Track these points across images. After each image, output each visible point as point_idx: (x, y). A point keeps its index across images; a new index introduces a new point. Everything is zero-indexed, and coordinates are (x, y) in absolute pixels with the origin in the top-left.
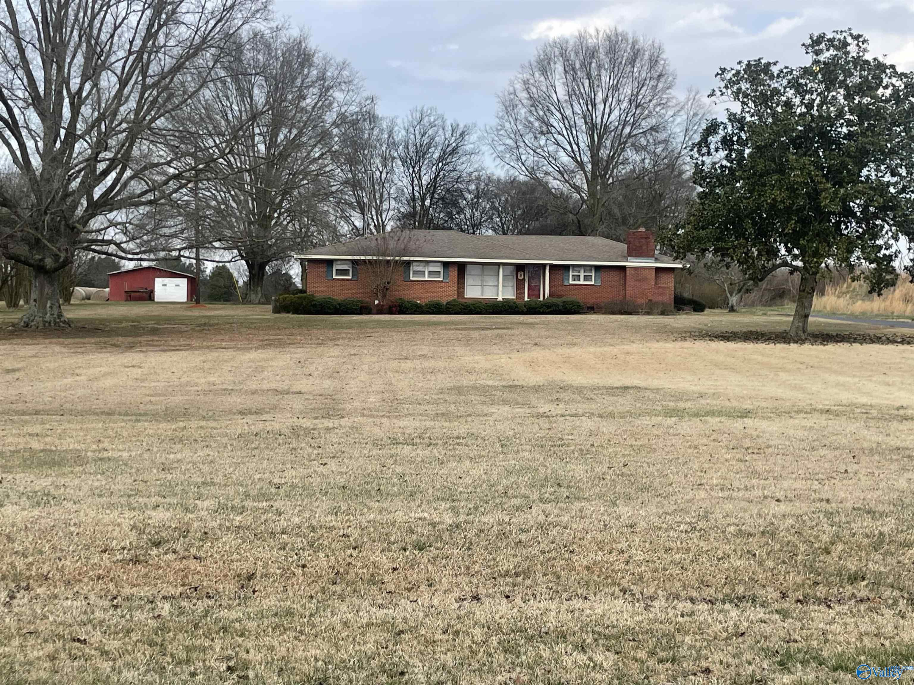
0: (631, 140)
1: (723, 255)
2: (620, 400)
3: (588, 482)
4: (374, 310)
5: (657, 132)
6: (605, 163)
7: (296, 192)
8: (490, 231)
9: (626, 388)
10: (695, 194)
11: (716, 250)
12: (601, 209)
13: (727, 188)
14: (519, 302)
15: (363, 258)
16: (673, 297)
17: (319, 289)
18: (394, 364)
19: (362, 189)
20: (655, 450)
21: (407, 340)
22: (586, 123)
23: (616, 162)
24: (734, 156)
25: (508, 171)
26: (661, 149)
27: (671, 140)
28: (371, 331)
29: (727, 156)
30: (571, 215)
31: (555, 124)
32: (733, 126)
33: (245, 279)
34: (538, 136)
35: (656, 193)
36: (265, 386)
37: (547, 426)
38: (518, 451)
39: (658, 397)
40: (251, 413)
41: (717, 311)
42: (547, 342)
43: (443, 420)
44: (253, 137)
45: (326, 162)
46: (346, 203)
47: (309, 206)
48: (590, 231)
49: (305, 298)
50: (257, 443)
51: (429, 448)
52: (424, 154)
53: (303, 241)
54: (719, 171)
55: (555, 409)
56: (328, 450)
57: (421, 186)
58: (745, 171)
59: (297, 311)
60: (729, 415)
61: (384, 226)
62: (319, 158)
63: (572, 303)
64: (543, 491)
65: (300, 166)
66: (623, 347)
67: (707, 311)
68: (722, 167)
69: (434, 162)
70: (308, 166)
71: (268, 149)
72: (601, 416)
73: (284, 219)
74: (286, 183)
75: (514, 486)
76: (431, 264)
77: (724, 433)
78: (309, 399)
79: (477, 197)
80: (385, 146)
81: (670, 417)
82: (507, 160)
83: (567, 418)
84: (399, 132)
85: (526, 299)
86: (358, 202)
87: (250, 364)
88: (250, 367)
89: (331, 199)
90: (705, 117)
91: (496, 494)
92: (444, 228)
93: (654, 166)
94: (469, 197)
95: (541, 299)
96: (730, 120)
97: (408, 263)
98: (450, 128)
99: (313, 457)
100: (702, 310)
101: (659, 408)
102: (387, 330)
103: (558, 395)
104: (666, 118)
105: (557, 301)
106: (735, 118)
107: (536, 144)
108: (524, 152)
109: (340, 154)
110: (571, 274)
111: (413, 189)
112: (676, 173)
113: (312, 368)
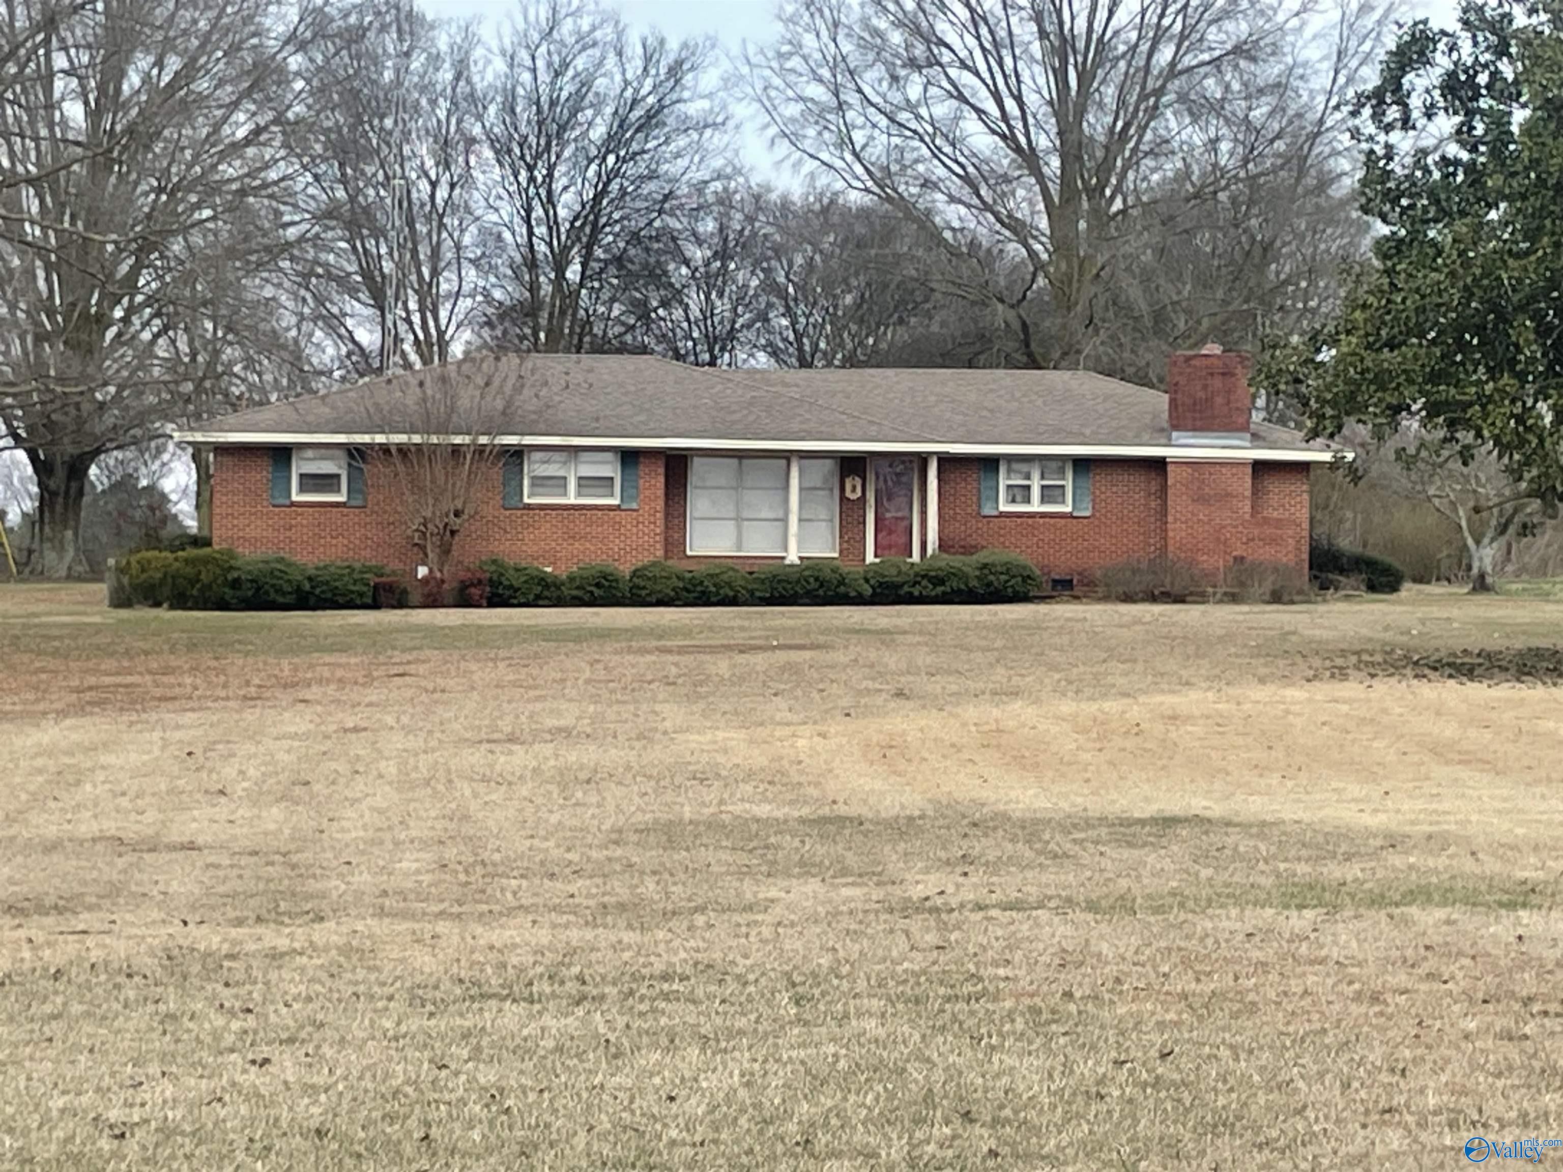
0: (1174, 85)
1: (1451, 424)
2: (1151, 859)
3: (1053, 1107)
4: (415, 596)
5: (1254, 60)
6: (1100, 154)
7: (177, 247)
8: (762, 357)
9: (1168, 822)
10: (1367, 242)
11: (1433, 410)
12: (1089, 290)
13: (1461, 226)
14: (849, 568)
15: (380, 439)
16: (1306, 548)
17: (250, 532)
18: (475, 758)
19: (379, 233)
20: (1253, 1009)
21: (515, 684)
22: (1043, 34)
23: (1134, 150)
24: (1480, 129)
25: (812, 176)
26: (1265, 109)
27: (1296, 83)
28: (408, 657)
29: (1459, 132)
30: (1000, 307)
31: (951, 38)
32: (1476, 44)
33: (29, 506)
34: (902, 73)
35: (1253, 238)
36: (87, 827)
37: (931, 938)
38: (846, 1016)
39: (1263, 847)
40: (42, 910)
41: (1434, 589)
42: (935, 686)
43: (622, 923)
44: (47, 79)
45: (268, 153)
46: (330, 276)
47: (219, 286)
48: (1056, 355)
49: (206, 561)
50: (59, 1000)
51: (580, 1012)
52: (562, 128)
53: (199, 388)
54: (1437, 175)
55: (958, 886)
56: (273, 1018)
57: (553, 225)
58: (1514, 174)
59: (181, 602)
60: (1472, 900)
61: (443, 344)
62: (248, 141)
63: (1008, 569)
64: (919, 1135)
65: (190, 167)
66: (1159, 698)
67: (1408, 589)
68: (1445, 161)
69: (593, 152)
70: (214, 166)
71: (94, 115)
72: (1092, 907)
73: (146, 324)
74: (149, 216)
75: (834, 1121)
76: (585, 456)
77: (1460, 954)
78: (217, 866)
79: (723, 255)
80: (444, 104)
81: (1301, 907)
82: (807, 145)
83: (994, 913)
84: (488, 62)
85: (870, 558)
86: (367, 275)
87: (39, 762)
88: (40, 771)
89: (285, 264)
90: (1394, 16)
91: (780, 1148)
92: (622, 349)
93: (1246, 161)
94: (698, 254)
95: (916, 557)
96: (1466, 23)
97: (517, 454)
98: (639, 50)
99: (229, 1039)
100: (1394, 588)
101: (1267, 882)
102: (456, 655)
103: (965, 844)
104: (1280, 18)
105: (966, 563)
106: (1483, 19)
107: (896, 97)
108: (860, 121)
109: (311, 128)
110: (1003, 483)
111: (531, 233)
112: (1310, 181)
113: (230, 771)
